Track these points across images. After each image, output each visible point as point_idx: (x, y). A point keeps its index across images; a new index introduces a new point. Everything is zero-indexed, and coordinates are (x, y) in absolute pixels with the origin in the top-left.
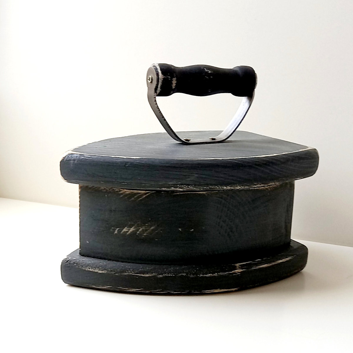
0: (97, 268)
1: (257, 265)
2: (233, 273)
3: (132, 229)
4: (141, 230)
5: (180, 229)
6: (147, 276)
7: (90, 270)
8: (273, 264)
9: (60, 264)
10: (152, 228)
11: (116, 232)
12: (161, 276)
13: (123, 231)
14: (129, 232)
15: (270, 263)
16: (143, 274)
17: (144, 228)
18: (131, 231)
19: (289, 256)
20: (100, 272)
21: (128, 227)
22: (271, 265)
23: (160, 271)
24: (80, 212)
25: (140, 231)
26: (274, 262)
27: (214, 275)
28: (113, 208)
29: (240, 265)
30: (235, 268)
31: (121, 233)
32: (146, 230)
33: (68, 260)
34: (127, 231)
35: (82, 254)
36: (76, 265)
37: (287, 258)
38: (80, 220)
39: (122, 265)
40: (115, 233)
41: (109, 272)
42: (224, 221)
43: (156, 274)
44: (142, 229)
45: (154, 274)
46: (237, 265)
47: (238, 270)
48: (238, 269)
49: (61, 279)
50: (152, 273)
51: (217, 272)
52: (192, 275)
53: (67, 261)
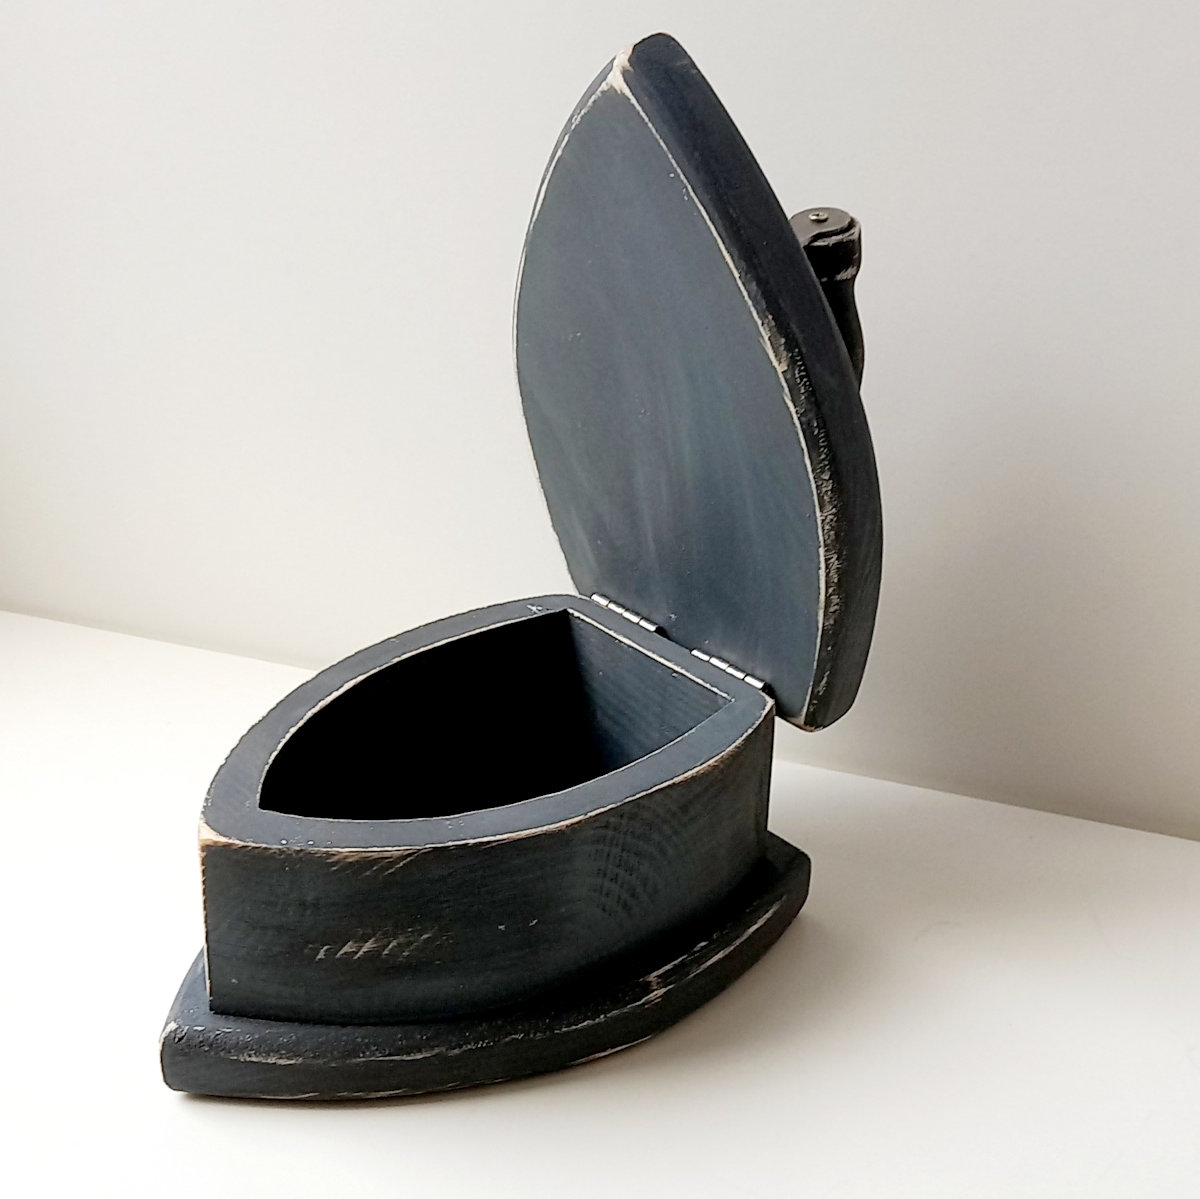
0: (272, 1054)
1: (699, 961)
2: (644, 1004)
3: (368, 946)
4: (394, 943)
5: (500, 927)
6: (419, 1056)
7: (254, 1059)
8: (738, 942)
9: (158, 1047)
10: (425, 936)
11: (321, 955)
12: (457, 1051)
13: (342, 952)
14: (361, 953)
15: (728, 945)
16: (409, 1054)
17: (401, 939)
18: (364, 949)
19: (771, 904)
20: (283, 1062)
21: (356, 942)
22: (732, 948)
23: (454, 1039)
24: (205, 908)
25: (390, 946)
26: (738, 937)
27: (597, 1020)
28: (310, 898)
29: (659, 977)
30: (647, 988)
31: (338, 955)
32: (410, 943)
33: (183, 1037)
34: (354, 950)
35: (219, 1009)
36: (207, 1049)
37: (767, 911)
38: (206, 927)
39: (343, 1035)
40: (319, 957)
41: (309, 1061)
42: (614, 879)
43: (443, 1049)
44: (398, 944)
45: (437, 1050)
46: (652, 977)
47: (656, 992)
48: (656, 989)
49: (164, 1084)
50: (432, 1048)
51: (605, 1013)
52: (539, 1034)
53: (180, 1039)
